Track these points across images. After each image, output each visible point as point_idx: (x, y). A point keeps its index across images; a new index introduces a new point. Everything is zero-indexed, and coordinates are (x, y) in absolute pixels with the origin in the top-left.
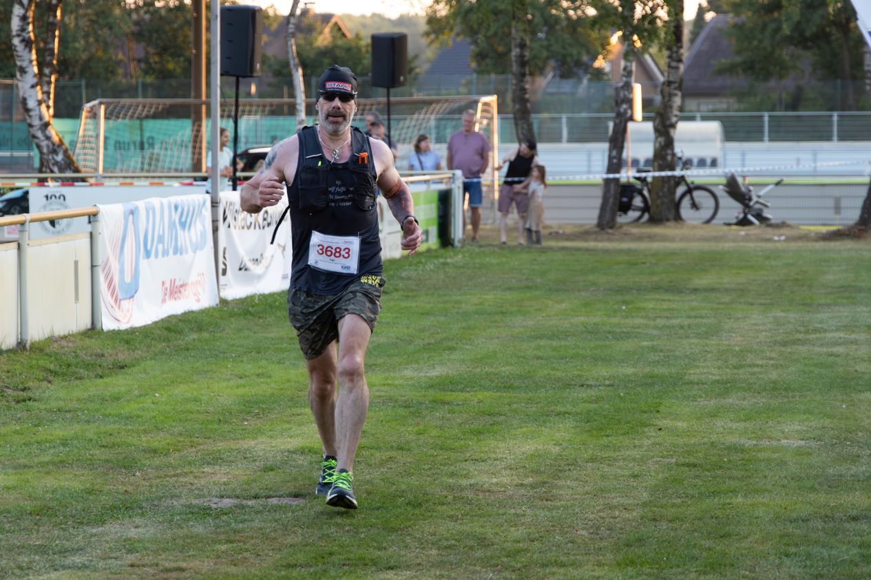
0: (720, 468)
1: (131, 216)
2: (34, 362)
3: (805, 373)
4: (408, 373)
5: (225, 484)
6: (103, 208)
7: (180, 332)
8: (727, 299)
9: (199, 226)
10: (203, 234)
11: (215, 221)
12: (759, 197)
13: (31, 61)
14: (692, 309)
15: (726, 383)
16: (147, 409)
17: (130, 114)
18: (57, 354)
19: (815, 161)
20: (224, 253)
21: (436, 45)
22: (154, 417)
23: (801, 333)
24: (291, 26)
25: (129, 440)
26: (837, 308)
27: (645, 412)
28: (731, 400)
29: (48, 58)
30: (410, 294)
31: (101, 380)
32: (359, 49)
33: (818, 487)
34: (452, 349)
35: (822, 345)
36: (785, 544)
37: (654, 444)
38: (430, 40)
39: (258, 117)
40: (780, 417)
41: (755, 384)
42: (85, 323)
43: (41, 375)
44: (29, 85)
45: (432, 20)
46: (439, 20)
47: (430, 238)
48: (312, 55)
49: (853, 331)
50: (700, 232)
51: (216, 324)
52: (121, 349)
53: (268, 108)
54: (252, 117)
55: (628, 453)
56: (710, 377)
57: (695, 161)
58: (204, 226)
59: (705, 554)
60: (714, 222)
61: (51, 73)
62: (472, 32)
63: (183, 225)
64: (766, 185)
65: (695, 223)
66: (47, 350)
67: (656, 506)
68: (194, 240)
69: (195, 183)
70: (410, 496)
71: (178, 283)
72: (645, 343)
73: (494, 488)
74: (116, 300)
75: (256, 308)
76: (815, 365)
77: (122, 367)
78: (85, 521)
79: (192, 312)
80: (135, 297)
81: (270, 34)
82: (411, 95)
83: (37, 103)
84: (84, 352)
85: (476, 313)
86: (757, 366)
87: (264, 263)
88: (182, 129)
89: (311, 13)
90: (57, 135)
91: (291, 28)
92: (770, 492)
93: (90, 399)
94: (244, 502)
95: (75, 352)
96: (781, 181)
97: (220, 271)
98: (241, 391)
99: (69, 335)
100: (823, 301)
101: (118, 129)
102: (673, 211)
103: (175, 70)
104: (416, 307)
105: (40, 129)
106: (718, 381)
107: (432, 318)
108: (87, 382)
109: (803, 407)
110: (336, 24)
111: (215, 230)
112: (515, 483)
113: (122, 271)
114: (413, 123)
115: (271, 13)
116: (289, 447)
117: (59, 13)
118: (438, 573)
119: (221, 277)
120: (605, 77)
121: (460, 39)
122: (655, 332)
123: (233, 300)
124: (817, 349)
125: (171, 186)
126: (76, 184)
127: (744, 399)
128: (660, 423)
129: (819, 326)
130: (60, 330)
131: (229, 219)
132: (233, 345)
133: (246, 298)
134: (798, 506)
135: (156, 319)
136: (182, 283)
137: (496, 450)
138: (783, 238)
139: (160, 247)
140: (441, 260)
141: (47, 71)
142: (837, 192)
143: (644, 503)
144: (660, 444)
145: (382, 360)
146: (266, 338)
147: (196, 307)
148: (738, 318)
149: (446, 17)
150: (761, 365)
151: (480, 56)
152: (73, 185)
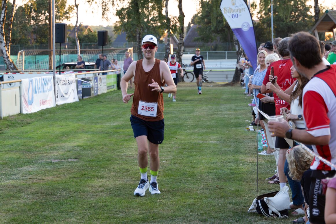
0: (193, 149)
1: (31, 82)
2: (4, 123)
3: (217, 123)
4: (108, 124)
5: (56, 156)
6: (23, 80)
7: (45, 114)
8: (196, 103)
9: (50, 85)
10: (51, 87)
11: (54, 83)
12: (205, 75)
13: (4, 40)
14: (186, 106)
15: (195, 126)
16: (35, 135)
17: (31, 54)
18: (10, 120)
19: (221, 65)
20: (57, 92)
21: (117, 34)
22: (37, 137)
23: (216, 112)
24: (76, 29)
25: (30, 144)
26: (226, 105)
27: (173, 134)
28: (196, 131)
29: (9, 39)
30: (109, 103)
31: (22, 127)
32: (95, 35)
33: (219, 154)
34: (120, 118)
35: (222, 115)
36: (210, 170)
37: (175, 143)
38: (115, 33)
39: (67, 54)
40: (210, 135)
41: (203, 126)
42: (18, 112)
43: (6, 126)
44: (3, 46)
45: (116, 27)
46: (118, 27)
47: (115, 87)
48: (82, 37)
49: (230, 111)
50: (189, 85)
51: (55, 111)
52: (28, 119)
53: (70, 52)
54: (65, 54)
55: (168, 145)
56: (191, 124)
57: (188, 65)
58: (51, 84)
59: (188, 173)
60: (193, 82)
61: (9, 43)
62: (127, 30)
63: (45, 84)
64: (207, 71)
65: (188, 82)
66: (8, 119)
67: (175, 160)
68: (48, 88)
69: (50, 73)
70: (107, 158)
71: (44, 100)
72: (173, 115)
73: (131, 156)
74: (27, 105)
75: (66, 107)
76: (219, 120)
77: (28, 124)
78: (17, 166)
79: (48, 108)
80: (33, 104)
81: (71, 31)
82: (110, 48)
83: (5, 51)
84: (18, 120)
85: (127, 107)
86: (204, 121)
87: (68, 94)
88: (46, 58)
89: (82, 25)
90: (11, 60)
91: (76, 30)
92: (206, 155)
93: (19, 133)
94: (62, 160)
95: (15, 120)
96: (211, 70)
97: (56, 97)
98: (61, 130)
99: (14, 115)
100: (222, 103)
101: (28, 58)
102: (182, 79)
103: (44, 42)
104: (111, 106)
105: (7, 58)
106: (193, 125)
107: (115, 109)
108: (19, 128)
109: (216, 132)
110: (89, 28)
111: (54, 86)
112: (136, 154)
113: (29, 97)
114: (110, 55)
115: (71, 26)
116: (75, 145)
117: (11, 26)
118: (114, 179)
119: (56, 99)
120: (163, 42)
121: (123, 32)
122: (176, 112)
123: (60, 105)
124: (221, 116)
125: (43, 74)
126: (17, 73)
127: (200, 130)
128: (177, 137)
129: (221, 110)
130: (11, 114)
131: (58, 82)
132: (59, 117)
133: (64, 104)
134: (214, 159)
135: (38, 110)
136: (45, 100)
137: (132, 145)
138: (212, 86)
139: (39, 90)
140: (118, 93)
141: (8, 42)
142: (227, 73)
143: (172, 159)
144: (176, 143)
145: (101, 121)
146: (69, 115)
147: (49, 107)
148: (199, 108)
149: (119, 26)
150: (205, 121)
151: (129, 37)
152: (16, 74)
